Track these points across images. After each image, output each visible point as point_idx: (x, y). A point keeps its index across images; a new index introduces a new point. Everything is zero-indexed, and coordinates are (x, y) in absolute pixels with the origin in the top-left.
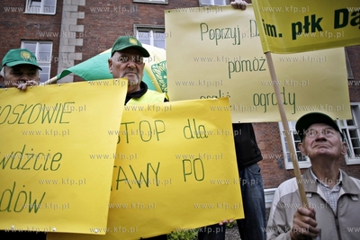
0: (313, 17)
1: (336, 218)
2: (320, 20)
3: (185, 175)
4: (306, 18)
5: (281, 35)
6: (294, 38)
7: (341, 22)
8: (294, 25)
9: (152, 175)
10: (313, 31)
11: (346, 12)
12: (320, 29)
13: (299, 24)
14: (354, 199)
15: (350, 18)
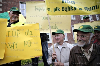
0: (58, 7)
1: (61, 53)
2: (59, 8)
3: (25, 45)
4: (57, 8)
5: (51, 11)
6: (54, 12)
7: (63, 10)
8: (54, 9)
9: (15, 45)
10: (58, 11)
11: (64, 7)
12: (59, 11)
13: (55, 9)
14: (65, 48)
15: (65, 9)
